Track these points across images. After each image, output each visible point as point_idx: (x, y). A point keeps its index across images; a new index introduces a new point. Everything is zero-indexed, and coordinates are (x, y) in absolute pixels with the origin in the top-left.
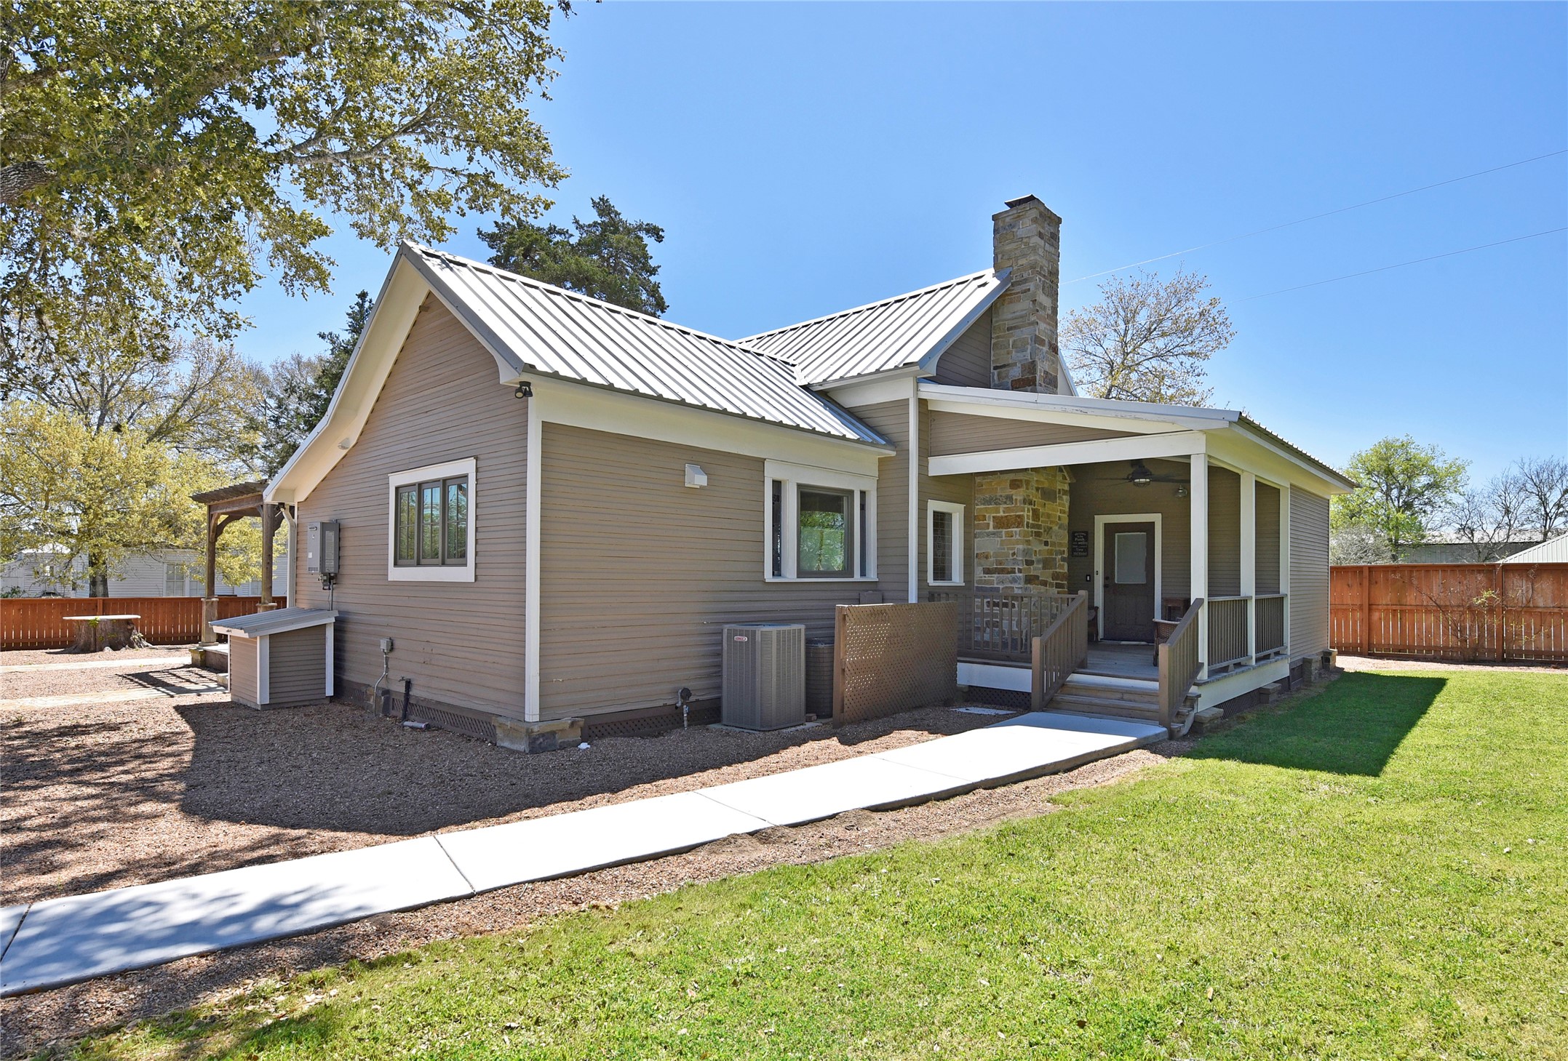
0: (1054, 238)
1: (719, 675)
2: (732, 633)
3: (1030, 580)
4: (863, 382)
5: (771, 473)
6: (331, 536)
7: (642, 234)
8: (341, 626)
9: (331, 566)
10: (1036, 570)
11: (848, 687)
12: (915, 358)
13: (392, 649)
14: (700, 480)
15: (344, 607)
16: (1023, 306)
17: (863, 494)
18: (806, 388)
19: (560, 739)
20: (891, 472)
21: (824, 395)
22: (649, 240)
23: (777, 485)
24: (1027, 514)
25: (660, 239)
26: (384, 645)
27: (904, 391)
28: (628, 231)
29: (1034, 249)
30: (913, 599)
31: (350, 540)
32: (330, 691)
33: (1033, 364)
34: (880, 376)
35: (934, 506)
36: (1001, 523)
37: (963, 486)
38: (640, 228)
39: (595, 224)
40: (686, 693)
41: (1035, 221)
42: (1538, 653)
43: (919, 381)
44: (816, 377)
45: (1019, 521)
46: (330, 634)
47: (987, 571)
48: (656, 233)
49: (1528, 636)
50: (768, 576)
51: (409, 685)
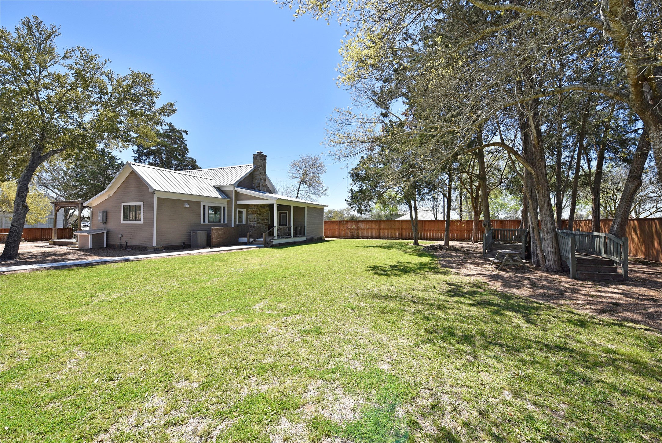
0: (265, 160)
1: (190, 240)
2: (193, 232)
3: (258, 223)
4: (224, 186)
5: (202, 204)
6: (105, 214)
7: (182, 132)
8: (107, 233)
9: (105, 220)
10: (260, 221)
11: (213, 241)
12: (233, 183)
13: (122, 236)
14: (188, 206)
15: (109, 229)
16: (258, 172)
17: (224, 207)
18: (213, 186)
19: (160, 249)
20: (229, 203)
21: (218, 188)
22: (184, 134)
23: (204, 207)
24: (257, 211)
25: (187, 134)
26: (120, 236)
27: (232, 188)
28: (178, 131)
29: (260, 162)
30: (233, 226)
31: (110, 215)
32: (105, 246)
33: (259, 183)
34: (227, 186)
35: (238, 210)
36: (253, 213)
37: (246, 206)
38: (181, 131)
39: (168, 129)
40: (184, 243)
41: (260, 157)
42: (362, 237)
43: (235, 187)
44: (215, 185)
45: (255, 212)
46: (105, 234)
47: (250, 222)
48: (186, 132)
49: (361, 233)
50: (202, 222)
51: (127, 243)
